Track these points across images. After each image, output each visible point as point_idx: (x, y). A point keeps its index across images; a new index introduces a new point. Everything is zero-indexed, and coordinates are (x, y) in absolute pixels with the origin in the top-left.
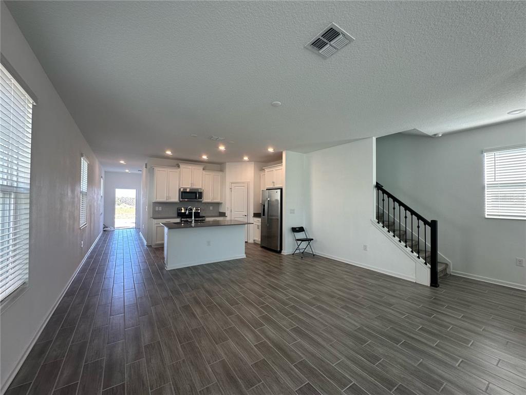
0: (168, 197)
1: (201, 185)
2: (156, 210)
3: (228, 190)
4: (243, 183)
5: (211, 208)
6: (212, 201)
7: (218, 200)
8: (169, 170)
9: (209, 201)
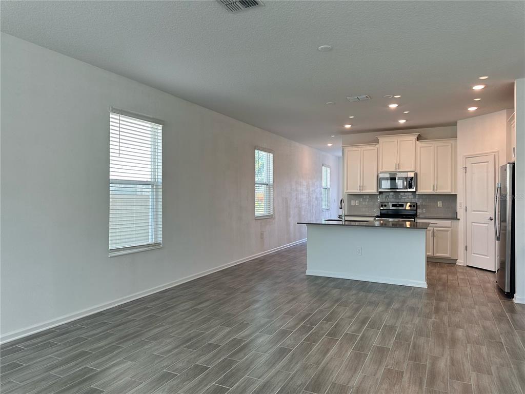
0: (362, 187)
1: (413, 166)
2: (352, 204)
3: (460, 172)
4: (486, 155)
5: (439, 204)
6: (436, 192)
7: (447, 190)
8: (363, 149)
9: (429, 191)
